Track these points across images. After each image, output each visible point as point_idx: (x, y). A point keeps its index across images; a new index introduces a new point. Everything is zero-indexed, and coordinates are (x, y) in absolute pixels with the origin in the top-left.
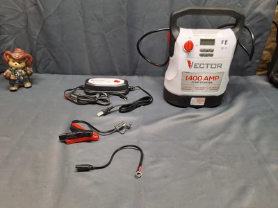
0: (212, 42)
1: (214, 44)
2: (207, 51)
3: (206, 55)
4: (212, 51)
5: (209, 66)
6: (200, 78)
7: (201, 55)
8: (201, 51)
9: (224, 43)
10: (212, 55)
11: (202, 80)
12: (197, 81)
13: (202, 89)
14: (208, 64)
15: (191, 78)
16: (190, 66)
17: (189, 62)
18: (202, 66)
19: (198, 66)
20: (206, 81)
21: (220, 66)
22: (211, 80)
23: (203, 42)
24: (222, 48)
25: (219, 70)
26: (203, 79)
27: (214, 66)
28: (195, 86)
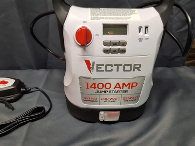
0: (122, 29)
1: (125, 33)
2: (115, 44)
3: (115, 52)
4: (124, 44)
5: (121, 68)
6: (108, 86)
7: (106, 51)
8: (105, 44)
9: (143, 30)
10: (124, 51)
11: (112, 89)
12: (104, 89)
13: (113, 100)
14: (118, 66)
15: (94, 86)
16: (89, 68)
17: (88, 62)
18: (109, 68)
19: (103, 68)
20: (117, 89)
21: (137, 67)
22: (125, 88)
23: (108, 29)
24: (140, 40)
25: (136, 73)
26: (113, 86)
27: (128, 68)
28: (102, 97)
